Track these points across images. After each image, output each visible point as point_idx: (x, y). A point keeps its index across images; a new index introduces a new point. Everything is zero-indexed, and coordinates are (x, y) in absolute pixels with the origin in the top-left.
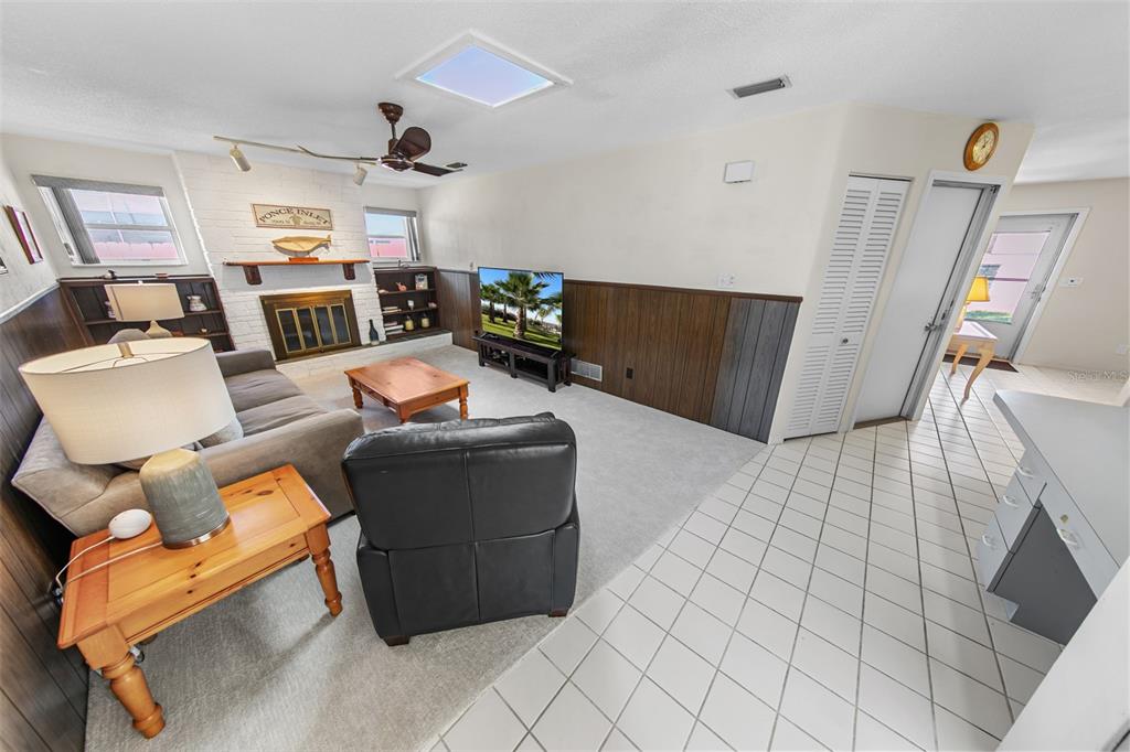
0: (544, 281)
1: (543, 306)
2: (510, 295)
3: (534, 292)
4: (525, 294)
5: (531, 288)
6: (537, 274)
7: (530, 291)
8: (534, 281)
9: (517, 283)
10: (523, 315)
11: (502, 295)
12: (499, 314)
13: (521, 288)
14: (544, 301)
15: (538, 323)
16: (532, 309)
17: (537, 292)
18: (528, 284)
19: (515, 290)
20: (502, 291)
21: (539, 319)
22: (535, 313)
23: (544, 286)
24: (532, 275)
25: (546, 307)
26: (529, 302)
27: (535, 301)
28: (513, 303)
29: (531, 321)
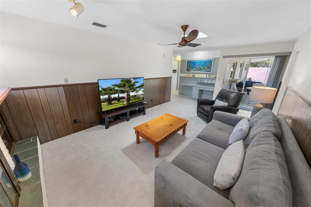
0: (137, 80)
1: (137, 89)
2: (122, 89)
3: (133, 85)
4: (129, 87)
5: (132, 84)
6: (134, 78)
7: (131, 85)
8: (133, 81)
9: (126, 83)
10: (128, 95)
11: (117, 90)
12: (115, 99)
13: (127, 85)
14: (137, 88)
15: (135, 96)
16: (132, 92)
17: (135, 85)
18: (130, 83)
19: (124, 86)
20: (116, 88)
21: (136, 94)
22: (134, 92)
23: (137, 82)
24: (132, 79)
25: (138, 89)
26: (131, 89)
27: (134, 88)
28: (123, 92)
29: (132, 96)
